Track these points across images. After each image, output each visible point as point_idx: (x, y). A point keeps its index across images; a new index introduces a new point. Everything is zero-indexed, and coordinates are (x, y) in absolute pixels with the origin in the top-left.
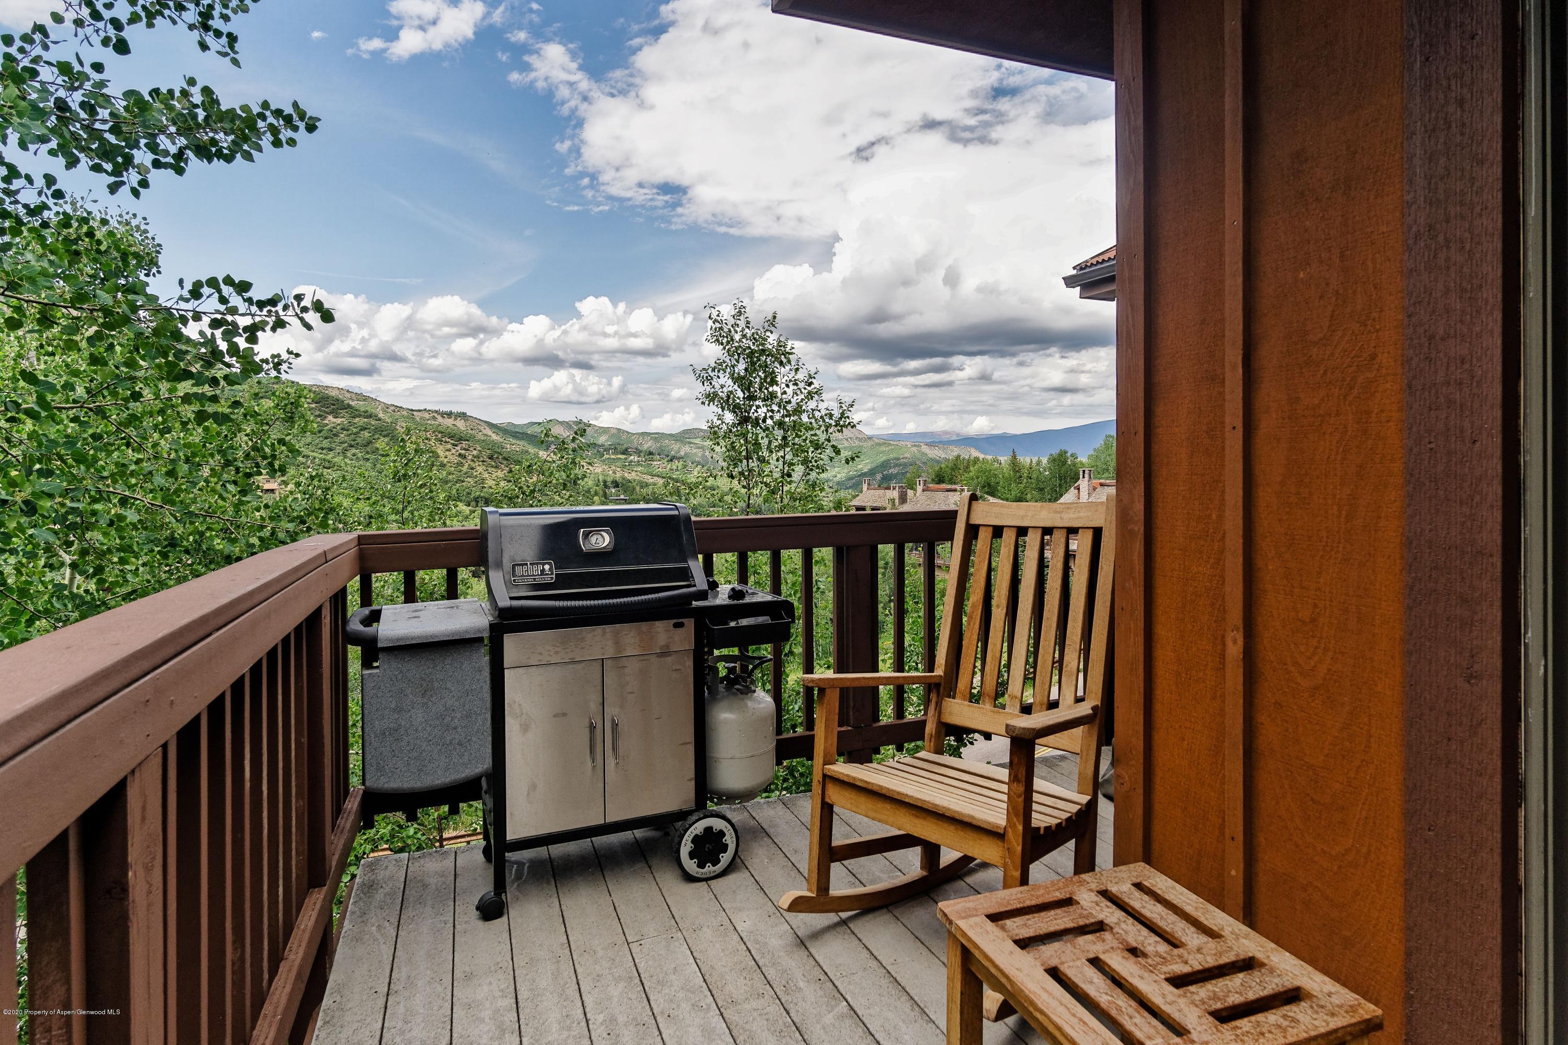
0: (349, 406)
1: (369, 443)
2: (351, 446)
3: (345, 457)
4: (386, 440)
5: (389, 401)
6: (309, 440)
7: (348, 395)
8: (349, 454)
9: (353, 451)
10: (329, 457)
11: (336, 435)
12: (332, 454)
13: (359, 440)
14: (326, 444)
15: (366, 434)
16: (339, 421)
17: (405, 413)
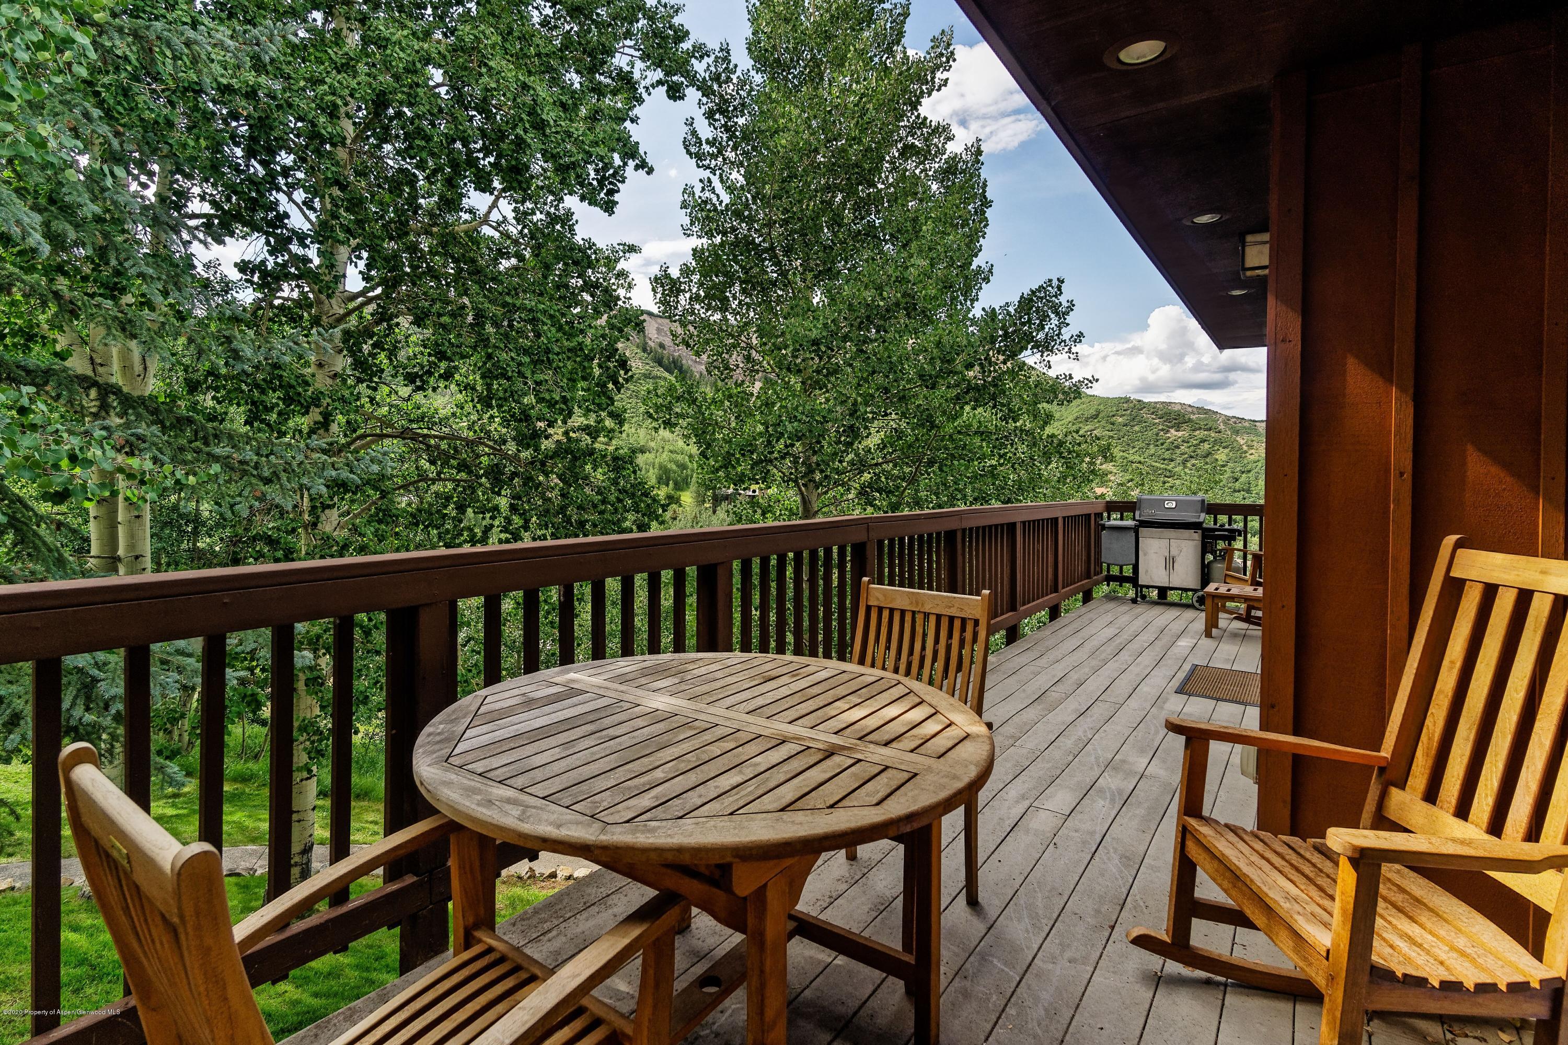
0: (1190, 420)
1: (1208, 454)
2: (1191, 457)
3: (1185, 467)
4: (1226, 451)
5: (1229, 413)
6: (1152, 452)
7: (1190, 409)
8: (1189, 465)
9: (1193, 461)
10: (1169, 467)
11: (1178, 447)
12: (1172, 464)
13: (1199, 451)
14: (1167, 455)
15: (1206, 446)
16: (1180, 434)
17: (1247, 424)
